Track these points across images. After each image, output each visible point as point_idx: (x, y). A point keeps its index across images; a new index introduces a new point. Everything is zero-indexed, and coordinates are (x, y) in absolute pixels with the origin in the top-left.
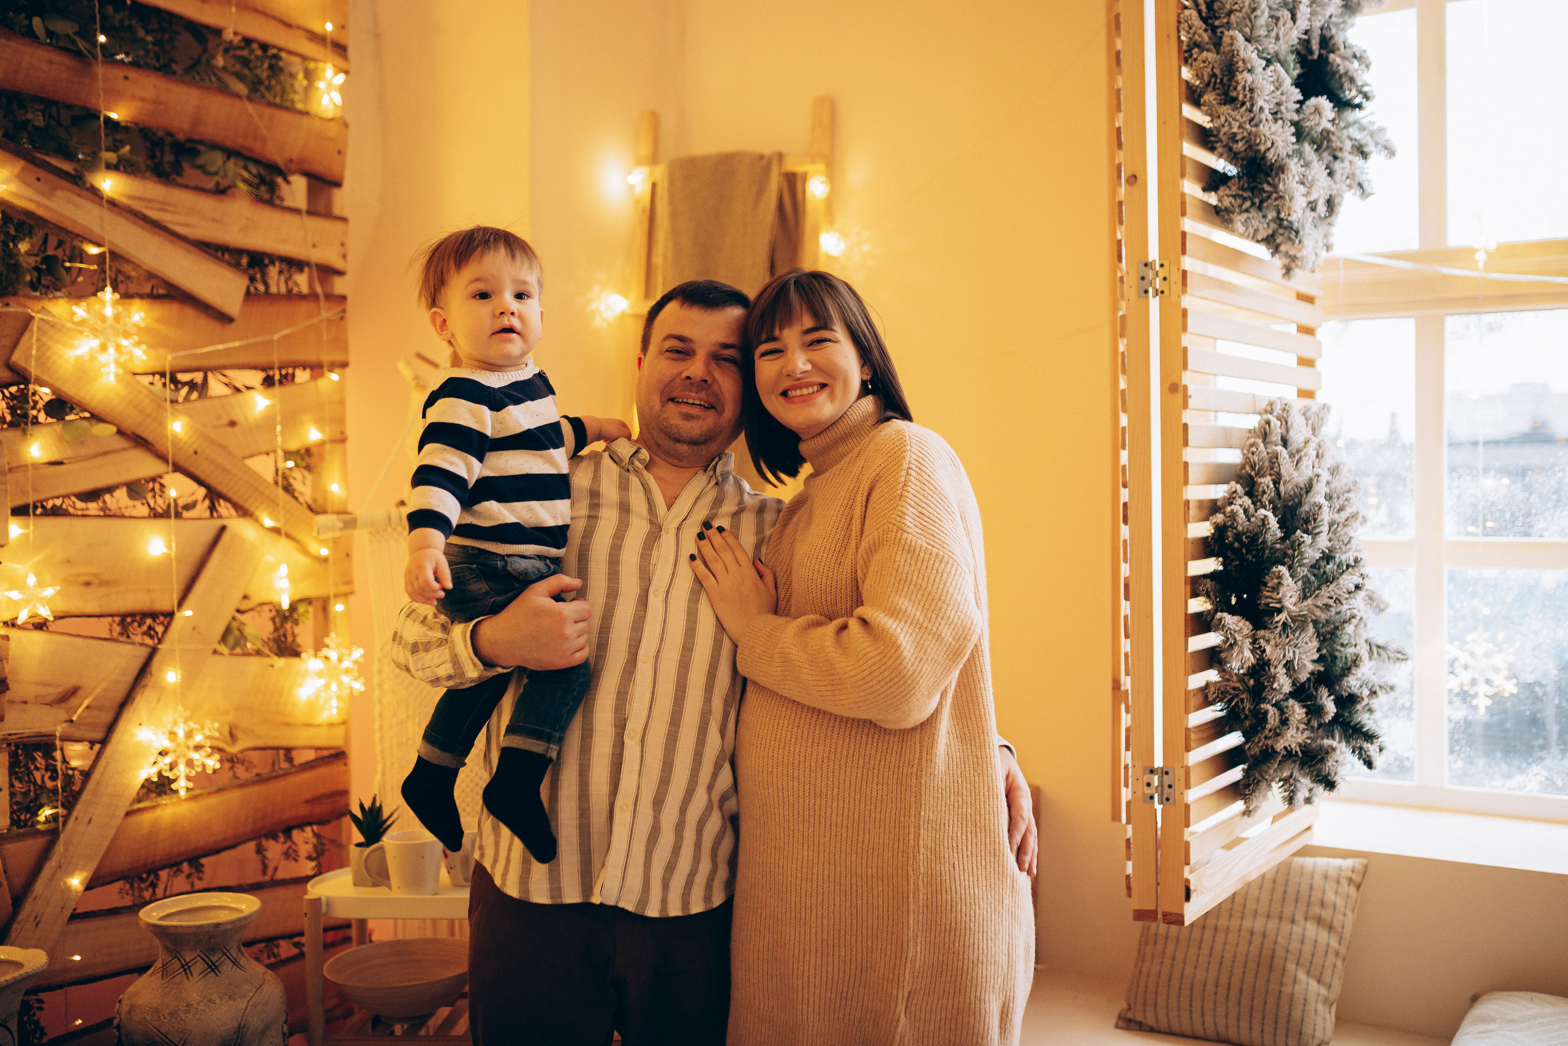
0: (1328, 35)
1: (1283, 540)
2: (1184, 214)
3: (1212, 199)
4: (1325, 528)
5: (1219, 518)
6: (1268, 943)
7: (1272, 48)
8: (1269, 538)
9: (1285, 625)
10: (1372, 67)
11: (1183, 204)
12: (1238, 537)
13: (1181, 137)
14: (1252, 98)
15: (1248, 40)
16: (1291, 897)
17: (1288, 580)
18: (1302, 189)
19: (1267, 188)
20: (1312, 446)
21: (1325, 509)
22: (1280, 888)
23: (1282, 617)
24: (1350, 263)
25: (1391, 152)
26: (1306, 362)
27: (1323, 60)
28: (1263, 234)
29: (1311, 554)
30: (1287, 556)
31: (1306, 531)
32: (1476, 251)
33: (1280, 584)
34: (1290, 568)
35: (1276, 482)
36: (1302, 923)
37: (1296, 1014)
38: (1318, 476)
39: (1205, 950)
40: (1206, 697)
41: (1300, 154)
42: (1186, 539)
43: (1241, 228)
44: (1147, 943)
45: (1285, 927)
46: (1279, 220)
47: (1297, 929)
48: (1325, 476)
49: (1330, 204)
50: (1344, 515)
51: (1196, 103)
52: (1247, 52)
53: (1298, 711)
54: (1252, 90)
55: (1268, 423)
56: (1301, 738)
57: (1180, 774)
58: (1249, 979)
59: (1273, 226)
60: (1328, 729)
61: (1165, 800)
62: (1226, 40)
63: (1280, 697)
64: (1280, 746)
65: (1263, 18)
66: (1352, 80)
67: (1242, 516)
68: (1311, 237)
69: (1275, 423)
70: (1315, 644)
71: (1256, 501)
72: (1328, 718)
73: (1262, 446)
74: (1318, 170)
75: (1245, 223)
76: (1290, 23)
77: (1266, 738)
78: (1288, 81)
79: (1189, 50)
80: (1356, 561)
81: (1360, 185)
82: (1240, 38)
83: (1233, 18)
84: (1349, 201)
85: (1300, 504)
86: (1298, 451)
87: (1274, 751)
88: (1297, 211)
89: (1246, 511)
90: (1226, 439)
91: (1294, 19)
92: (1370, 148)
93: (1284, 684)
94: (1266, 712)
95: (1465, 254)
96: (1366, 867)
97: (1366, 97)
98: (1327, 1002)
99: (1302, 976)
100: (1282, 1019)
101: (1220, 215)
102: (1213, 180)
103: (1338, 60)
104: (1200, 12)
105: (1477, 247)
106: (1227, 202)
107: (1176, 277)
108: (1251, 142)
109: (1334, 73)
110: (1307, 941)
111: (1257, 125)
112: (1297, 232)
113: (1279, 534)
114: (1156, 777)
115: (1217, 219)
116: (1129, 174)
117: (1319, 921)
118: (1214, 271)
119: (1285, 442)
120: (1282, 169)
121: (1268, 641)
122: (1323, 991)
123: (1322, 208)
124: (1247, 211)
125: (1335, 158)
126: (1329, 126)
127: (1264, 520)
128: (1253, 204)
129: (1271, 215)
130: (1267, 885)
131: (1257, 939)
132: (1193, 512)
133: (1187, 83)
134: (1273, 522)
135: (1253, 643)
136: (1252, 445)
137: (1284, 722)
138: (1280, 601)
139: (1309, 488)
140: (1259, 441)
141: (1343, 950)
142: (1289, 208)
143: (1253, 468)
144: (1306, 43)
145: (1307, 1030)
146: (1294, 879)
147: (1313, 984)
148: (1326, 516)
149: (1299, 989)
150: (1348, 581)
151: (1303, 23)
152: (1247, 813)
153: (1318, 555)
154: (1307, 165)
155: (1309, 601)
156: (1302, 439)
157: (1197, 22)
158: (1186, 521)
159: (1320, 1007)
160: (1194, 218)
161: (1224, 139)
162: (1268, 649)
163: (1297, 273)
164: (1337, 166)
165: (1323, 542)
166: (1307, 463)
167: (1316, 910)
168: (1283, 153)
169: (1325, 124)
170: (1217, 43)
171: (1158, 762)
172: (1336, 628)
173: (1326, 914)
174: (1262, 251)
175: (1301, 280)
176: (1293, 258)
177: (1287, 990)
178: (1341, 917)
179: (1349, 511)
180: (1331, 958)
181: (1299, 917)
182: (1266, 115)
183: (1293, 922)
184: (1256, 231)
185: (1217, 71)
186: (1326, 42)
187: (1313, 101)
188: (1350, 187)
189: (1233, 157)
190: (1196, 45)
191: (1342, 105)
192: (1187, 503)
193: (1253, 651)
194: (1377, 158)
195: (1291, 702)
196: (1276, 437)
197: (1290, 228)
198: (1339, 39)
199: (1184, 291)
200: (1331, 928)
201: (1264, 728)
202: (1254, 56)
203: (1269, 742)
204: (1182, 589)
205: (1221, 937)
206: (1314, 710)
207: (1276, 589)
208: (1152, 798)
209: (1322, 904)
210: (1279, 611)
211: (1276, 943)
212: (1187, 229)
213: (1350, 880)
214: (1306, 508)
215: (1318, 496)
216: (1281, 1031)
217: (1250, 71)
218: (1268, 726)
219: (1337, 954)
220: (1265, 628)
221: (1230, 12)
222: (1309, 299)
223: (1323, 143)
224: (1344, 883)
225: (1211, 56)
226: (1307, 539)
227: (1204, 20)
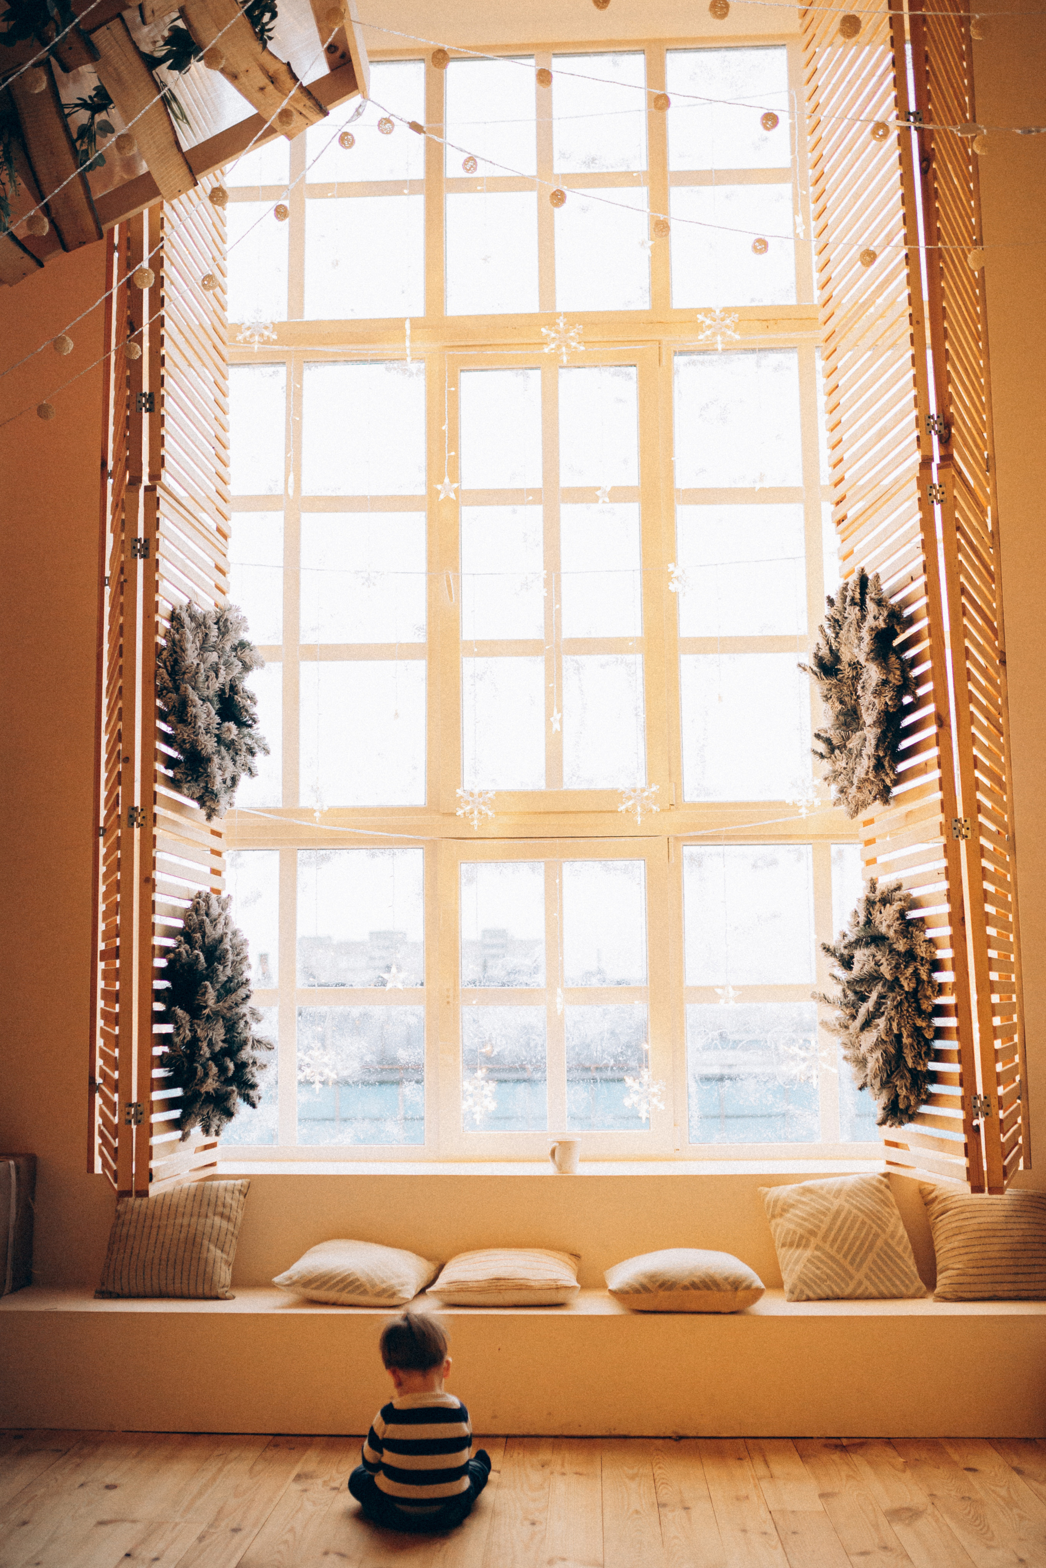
0: (234, 684)
1: (207, 969)
2: (155, 781)
3: (170, 773)
4: (230, 964)
5: (172, 955)
6: (192, 1231)
7: (206, 693)
8: (200, 968)
9: (208, 1016)
10: (258, 704)
11: (155, 776)
12: (182, 966)
13: (155, 739)
14: (195, 722)
15: (193, 689)
16: (205, 1202)
17: (210, 990)
18: (220, 772)
19: (201, 770)
20: (223, 917)
21: (230, 952)
22: (198, 1198)
23: (207, 1011)
24: (242, 814)
25: (267, 752)
26: (216, 872)
27: (231, 698)
28: (197, 795)
29: (223, 978)
30: (210, 974)
31: (220, 964)
32: (315, 811)
33: (206, 991)
34: (211, 983)
35: (203, 937)
36: (212, 1217)
37: (209, 1269)
38: (226, 934)
39: (152, 1241)
40: (162, 1061)
41: (219, 752)
42: (153, 967)
43: (185, 791)
44: (114, 1243)
45: (202, 1220)
46: (206, 788)
47: (209, 1222)
48: (229, 936)
49: (234, 780)
50: (239, 958)
51: (164, 719)
52: (193, 695)
53: (214, 1070)
54: (195, 717)
55: (198, 903)
56: (216, 1085)
57: (148, 1105)
58: (180, 1253)
59: (202, 791)
60: (228, 1081)
61: (138, 1122)
62: (182, 689)
63: (204, 1060)
64: (203, 1090)
65: (201, 678)
66: (247, 711)
67: (184, 954)
68: (224, 799)
69: (202, 904)
70: (223, 1031)
71: (193, 947)
72: (230, 1074)
73: (195, 916)
74: (228, 762)
75: (188, 789)
76: (215, 679)
77: (197, 1085)
78: (214, 712)
79: (162, 690)
80: (247, 980)
81: (250, 769)
82: (190, 689)
83: (186, 676)
84: (244, 778)
85: (216, 950)
86: (215, 920)
87: (200, 1094)
88: (218, 785)
89: (187, 952)
90: (173, 913)
91: (217, 677)
92: (256, 750)
93: (206, 1051)
94: (197, 1068)
95: (309, 812)
96: (249, 1183)
97: (255, 721)
98: (228, 1263)
99: (212, 1247)
100: (201, 1271)
101: (174, 784)
102: (170, 763)
103: (239, 699)
104: (167, 670)
105: (315, 808)
106: (178, 776)
107: (151, 817)
108: (194, 744)
109: (236, 706)
110: (215, 1227)
111: (197, 736)
112: (216, 796)
113: (205, 965)
114: (133, 1109)
115: (171, 784)
116: (125, 756)
117: (222, 1215)
118: (169, 814)
119: (207, 915)
120: (209, 760)
121: (199, 1026)
122: (225, 1256)
123: (229, 782)
124: (189, 782)
125: (237, 754)
126: (235, 738)
127: (197, 956)
128: (193, 778)
129: (202, 785)
130: (191, 1197)
131: (184, 1230)
132: (157, 952)
133: (159, 708)
134: (202, 958)
135: (191, 1026)
136: (189, 915)
137: (206, 1075)
138: (205, 1002)
139: (221, 940)
140: (194, 913)
141: (236, 1232)
142: (213, 783)
143: (190, 928)
144: (222, 690)
145: (216, 1278)
146: (207, 1193)
147: (219, 1252)
148: (230, 957)
149: (211, 1256)
150: (242, 992)
151: (221, 679)
152: (183, 1138)
153: (226, 979)
154: (223, 759)
155: (221, 1004)
156: (217, 913)
157: (166, 676)
158: (153, 957)
159: (223, 1265)
160: (161, 784)
161: (179, 741)
162: (199, 1030)
163: (215, 818)
164: (238, 758)
165: (229, 972)
166: (220, 926)
167: (220, 1209)
168: (210, 751)
169: (232, 737)
170: (177, 689)
171: (134, 1099)
172: (235, 1023)
173: (226, 1211)
174: (194, 805)
175: (216, 823)
176: (214, 810)
177: (204, 1255)
178: (235, 1213)
179: (242, 955)
180: (229, 1236)
181: (210, 1214)
182: (202, 730)
183: (207, 1216)
184: (193, 793)
185: (176, 704)
186: (233, 688)
187: (226, 724)
188: (244, 770)
189: (182, 751)
190: (165, 688)
191: (241, 724)
192: (154, 946)
193: (190, 1030)
194: (260, 755)
195: (210, 1062)
196: (203, 912)
197: (212, 792)
198: (240, 687)
199: (155, 825)
200: (229, 1219)
201: (195, 1078)
202: (197, 698)
203: (197, 1087)
204: (149, 996)
205: (162, 1232)
206: (223, 1069)
207: (204, 994)
208: (130, 1122)
209: (224, 1206)
210: (205, 1007)
211: (196, 1229)
212: (157, 790)
213: (240, 1191)
214: (218, 953)
215: (227, 944)
216: (200, 1280)
217: (194, 706)
218: (198, 1077)
219: (233, 1234)
220: (197, 1019)
221: (184, 673)
222: (218, 834)
223: (230, 745)
224: (237, 1193)
225: (174, 696)
226: (221, 968)
227: (169, 674)
